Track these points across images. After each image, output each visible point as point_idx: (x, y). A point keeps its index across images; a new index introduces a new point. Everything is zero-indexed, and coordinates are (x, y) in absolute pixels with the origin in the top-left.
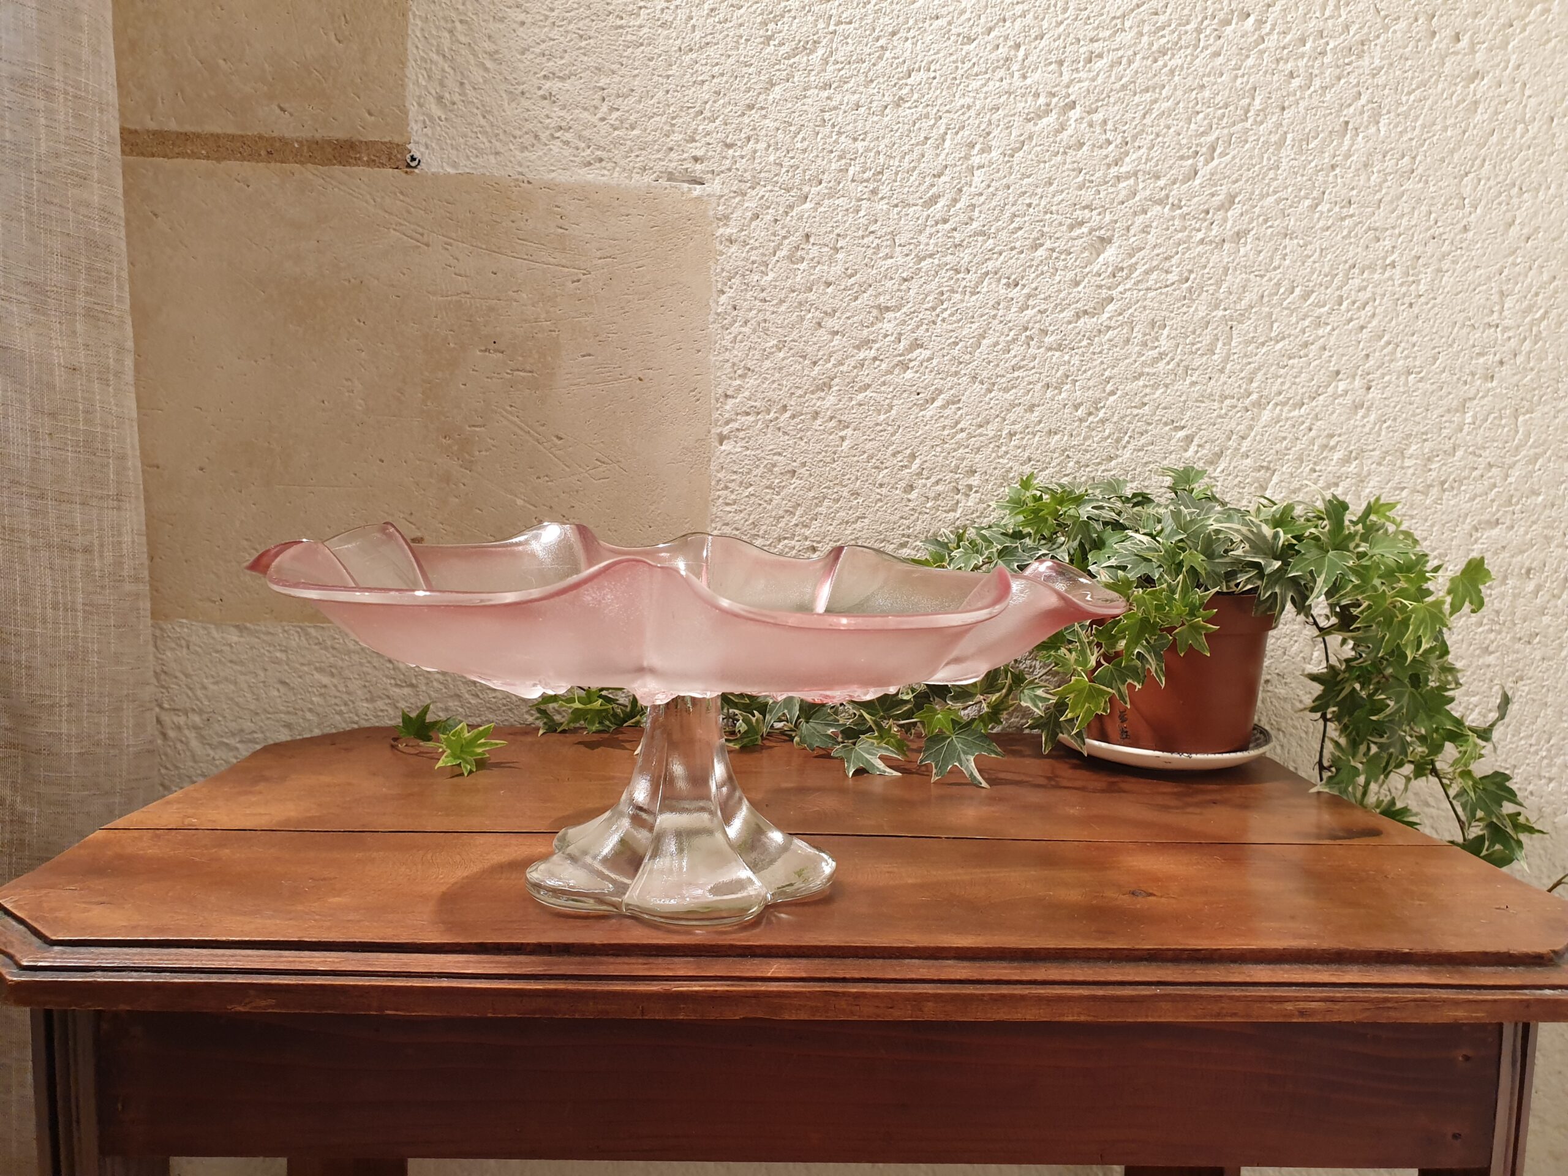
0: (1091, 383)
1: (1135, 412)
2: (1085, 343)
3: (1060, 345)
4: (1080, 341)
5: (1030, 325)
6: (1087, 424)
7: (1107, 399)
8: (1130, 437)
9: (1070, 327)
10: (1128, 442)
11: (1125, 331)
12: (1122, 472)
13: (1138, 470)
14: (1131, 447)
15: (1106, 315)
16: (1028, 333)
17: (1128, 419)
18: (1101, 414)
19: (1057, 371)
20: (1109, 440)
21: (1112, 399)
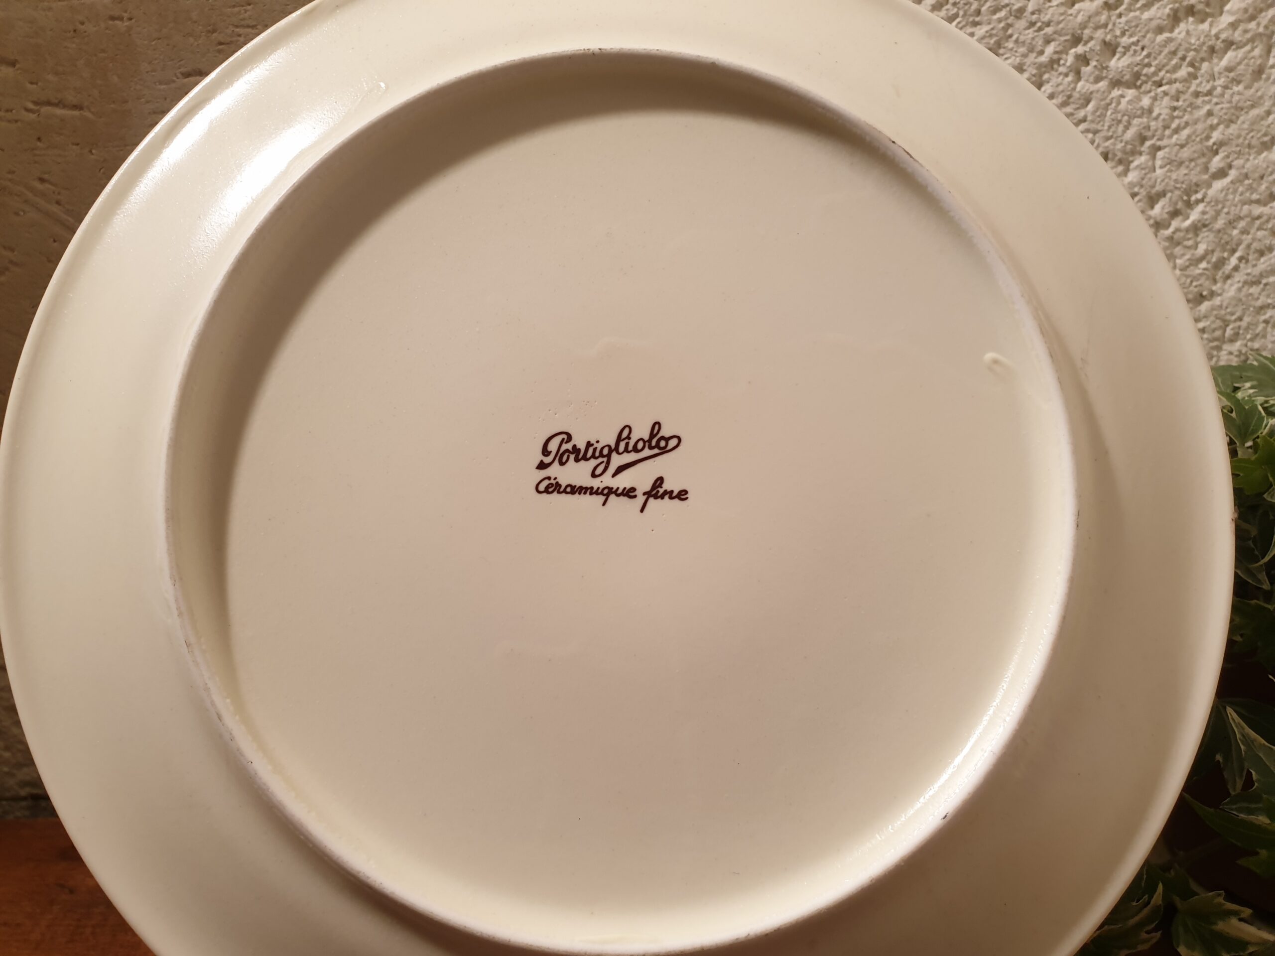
0: (1186, 153)
1: (1257, 210)
2: (1183, 72)
3: (1137, 75)
4: (1176, 68)
5: (1087, 32)
6: (1168, 232)
7: (1209, 186)
8: (1241, 259)
9: (1160, 38)
10: (1236, 269)
11: (1257, 52)
12: (1219, 323)
13: (1247, 319)
14: (1239, 277)
15: (1226, 19)
16: (1080, 49)
17: (1242, 224)
18: (1195, 215)
19: (1127, 128)
20: (1203, 265)
21: (1218, 185)
